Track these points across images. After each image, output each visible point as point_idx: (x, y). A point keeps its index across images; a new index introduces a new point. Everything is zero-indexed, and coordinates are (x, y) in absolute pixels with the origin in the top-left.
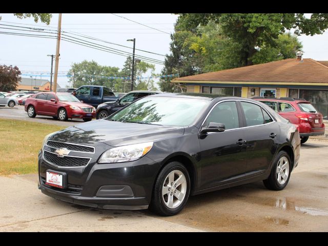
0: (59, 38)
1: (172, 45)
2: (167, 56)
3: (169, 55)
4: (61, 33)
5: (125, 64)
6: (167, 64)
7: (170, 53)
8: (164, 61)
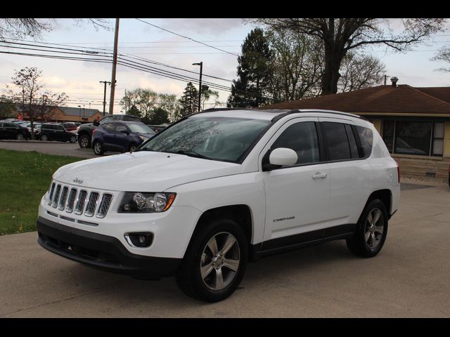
0: (115, 62)
1: (239, 68)
2: (234, 81)
3: (236, 81)
4: (118, 56)
5: (185, 91)
6: (234, 90)
7: (237, 78)
8: (231, 87)
